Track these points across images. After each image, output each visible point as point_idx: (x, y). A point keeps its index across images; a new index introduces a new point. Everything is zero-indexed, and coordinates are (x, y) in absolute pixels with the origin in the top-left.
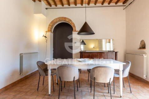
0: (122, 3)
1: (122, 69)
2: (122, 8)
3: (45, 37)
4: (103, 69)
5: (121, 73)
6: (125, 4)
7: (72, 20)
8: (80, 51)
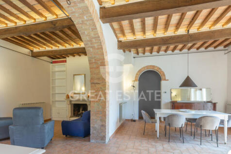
0: (223, 47)
1: (228, 119)
2: (223, 52)
3: (134, 86)
4: (210, 118)
5: (226, 123)
6: (227, 48)
7: (161, 68)
8: (170, 101)
